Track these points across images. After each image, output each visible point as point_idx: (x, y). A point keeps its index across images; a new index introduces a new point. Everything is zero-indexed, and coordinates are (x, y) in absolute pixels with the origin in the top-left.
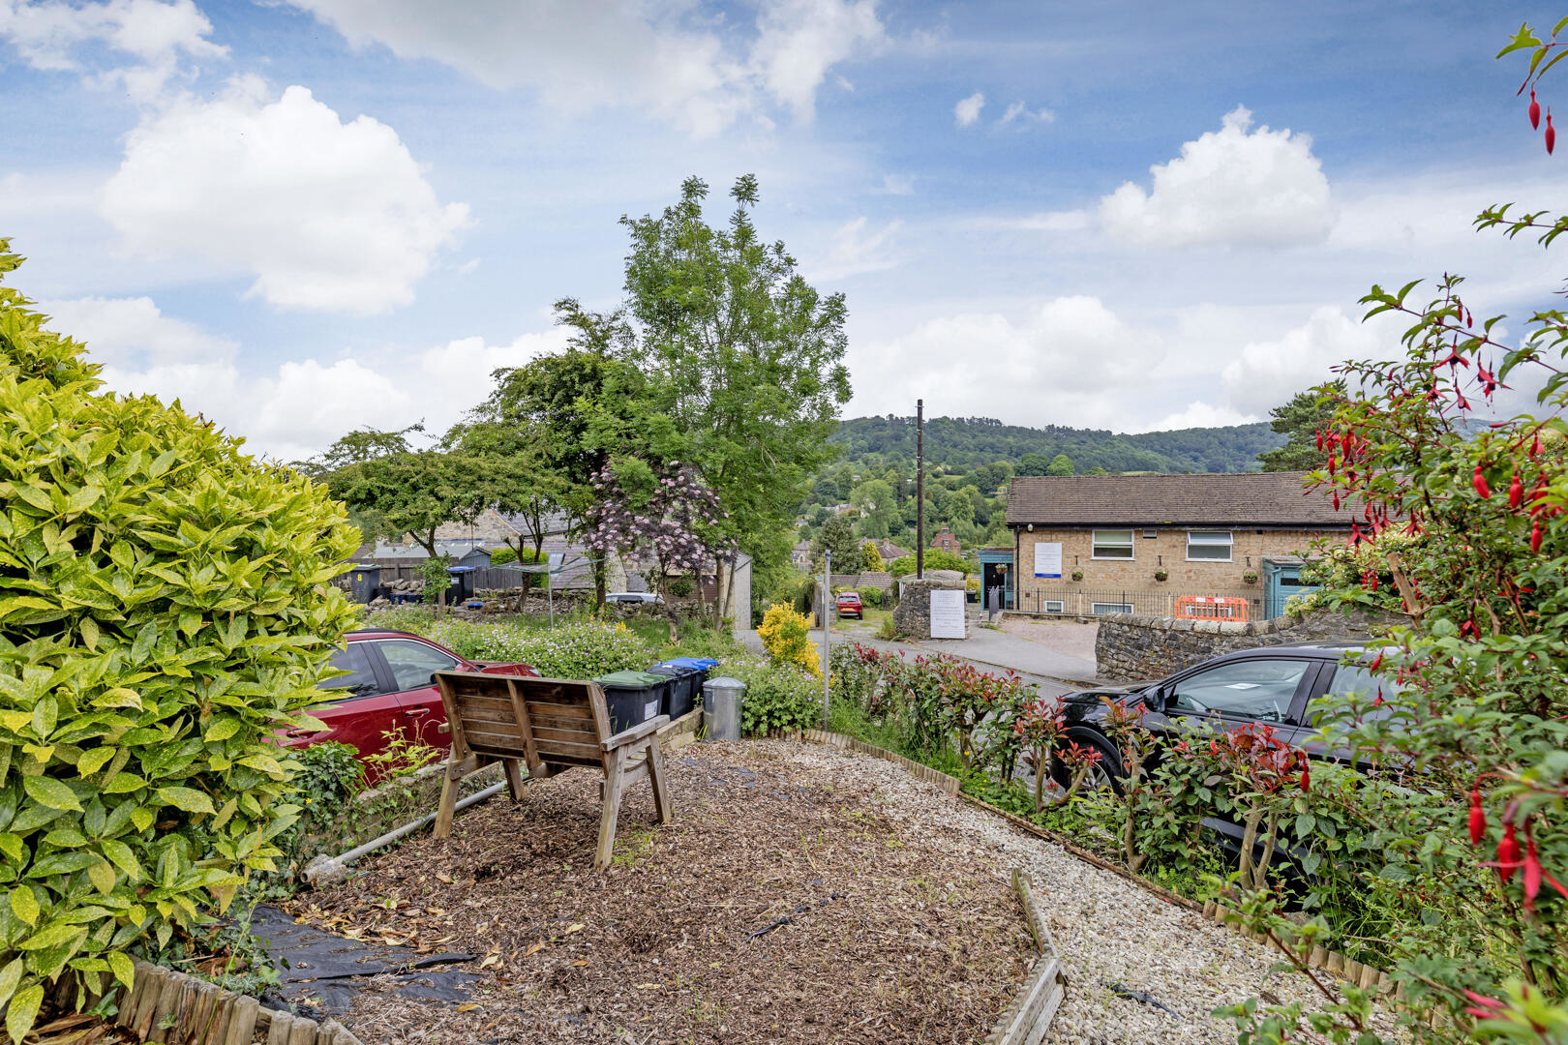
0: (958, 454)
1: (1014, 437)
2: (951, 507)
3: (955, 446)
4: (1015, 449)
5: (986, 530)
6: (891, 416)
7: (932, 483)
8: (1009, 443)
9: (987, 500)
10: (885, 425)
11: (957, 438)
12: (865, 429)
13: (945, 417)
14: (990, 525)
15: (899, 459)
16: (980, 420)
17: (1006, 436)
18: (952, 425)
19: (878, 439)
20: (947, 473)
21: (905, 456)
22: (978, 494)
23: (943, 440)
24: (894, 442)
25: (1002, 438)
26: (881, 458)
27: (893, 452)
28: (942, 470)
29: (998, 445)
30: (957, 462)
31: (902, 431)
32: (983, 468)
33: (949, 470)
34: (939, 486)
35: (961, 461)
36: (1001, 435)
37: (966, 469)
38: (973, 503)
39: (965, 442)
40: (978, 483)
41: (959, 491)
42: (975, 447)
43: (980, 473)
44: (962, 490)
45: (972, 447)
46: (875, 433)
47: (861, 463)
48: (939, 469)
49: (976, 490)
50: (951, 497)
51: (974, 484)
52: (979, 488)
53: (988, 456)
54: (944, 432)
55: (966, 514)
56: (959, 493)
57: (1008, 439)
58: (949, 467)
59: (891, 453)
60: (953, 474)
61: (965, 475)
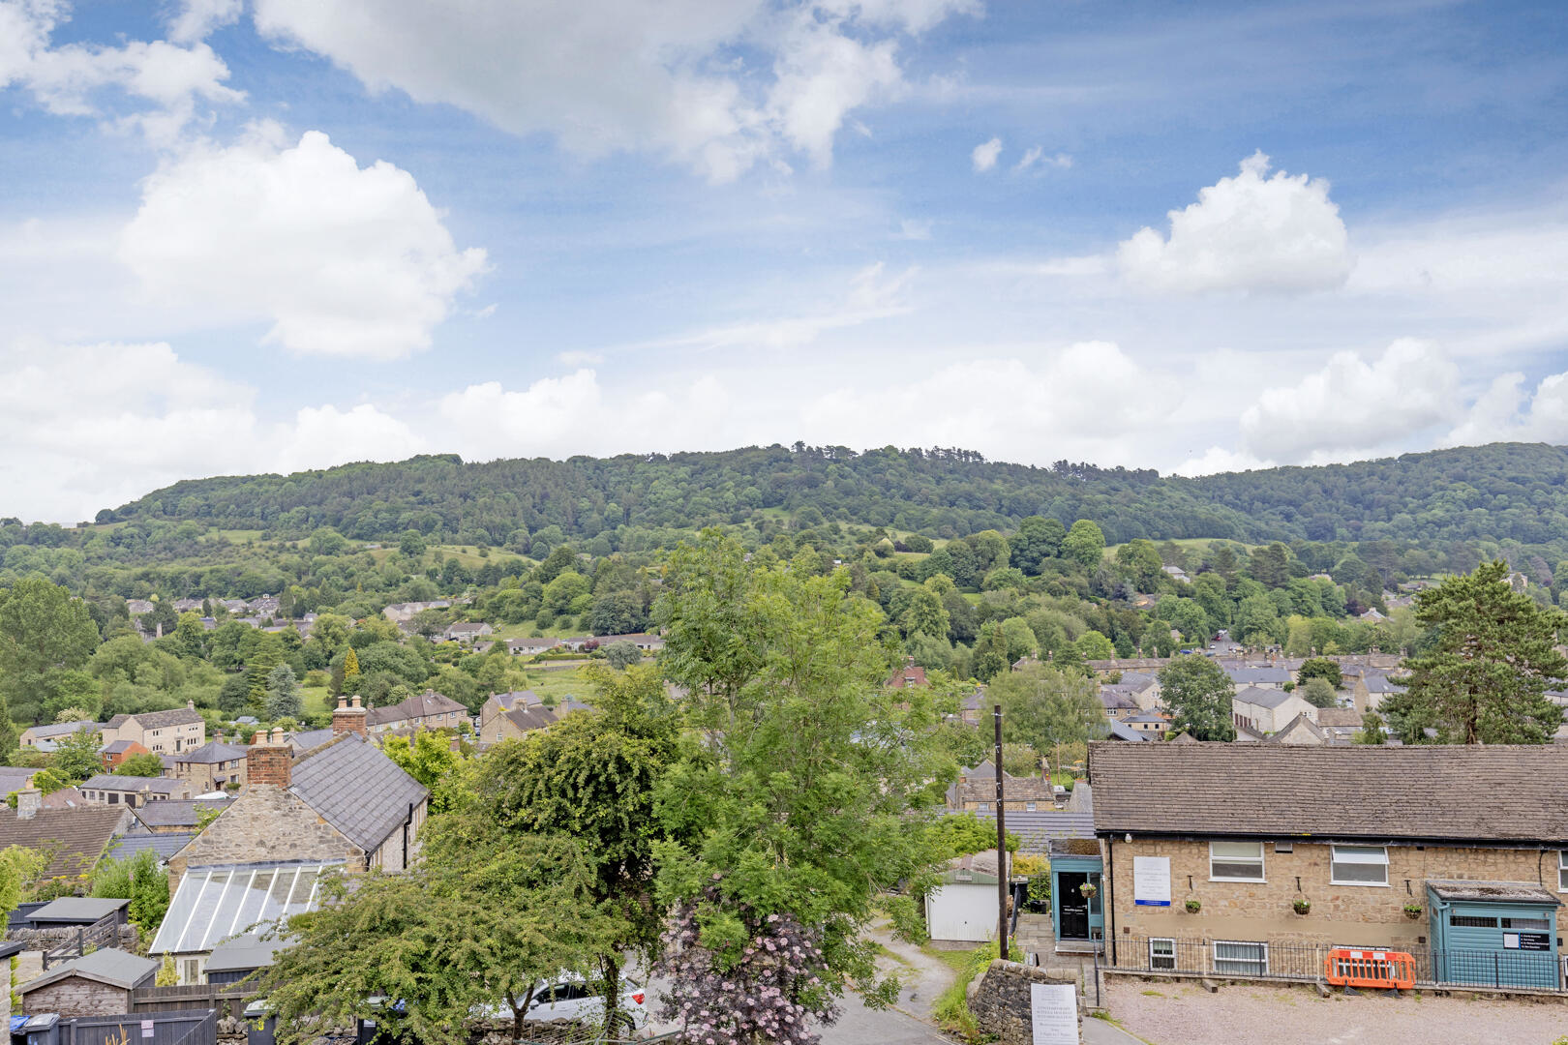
0: (913, 510)
1: (1005, 481)
2: (911, 612)
3: (908, 497)
4: (1005, 503)
5: (971, 652)
6: (799, 444)
7: (874, 569)
8: (996, 492)
9: (970, 598)
10: (789, 460)
11: (910, 483)
12: (756, 468)
13: (890, 448)
14: (976, 646)
15: (816, 522)
17: (991, 480)
18: (902, 461)
19: (779, 484)
20: (899, 547)
21: (825, 514)
22: (953, 589)
23: (888, 486)
24: (806, 490)
25: (984, 483)
26: (786, 518)
27: (805, 508)
28: (890, 543)
29: (978, 495)
30: (913, 526)
31: (819, 471)
32: (959, 542)
33: (903, 542)
34: (889, 573)
35: (921, 524)
36: (983, 478)
37: (931, 541)
38: (949, 605)
39: (924, 490)
40: (952, 568)
41: (922, 583)
42: (941, 498)
43: (954, 551)
44: (927, 582)
45: (936, 499)
46: (774, 475)
47: (751, 527)
48: (886, 541)
49: (949, 581)
50: (910, 595)
51: (947, 569)
52: (954, 578)
53: (963, 514)
54: (891, 474)
55: (936, 624)
56: (922, 587)
57: (995, 486)
58: (902, 537)
59: (802, 509)
60: (910, 550)
61: (929, 551)
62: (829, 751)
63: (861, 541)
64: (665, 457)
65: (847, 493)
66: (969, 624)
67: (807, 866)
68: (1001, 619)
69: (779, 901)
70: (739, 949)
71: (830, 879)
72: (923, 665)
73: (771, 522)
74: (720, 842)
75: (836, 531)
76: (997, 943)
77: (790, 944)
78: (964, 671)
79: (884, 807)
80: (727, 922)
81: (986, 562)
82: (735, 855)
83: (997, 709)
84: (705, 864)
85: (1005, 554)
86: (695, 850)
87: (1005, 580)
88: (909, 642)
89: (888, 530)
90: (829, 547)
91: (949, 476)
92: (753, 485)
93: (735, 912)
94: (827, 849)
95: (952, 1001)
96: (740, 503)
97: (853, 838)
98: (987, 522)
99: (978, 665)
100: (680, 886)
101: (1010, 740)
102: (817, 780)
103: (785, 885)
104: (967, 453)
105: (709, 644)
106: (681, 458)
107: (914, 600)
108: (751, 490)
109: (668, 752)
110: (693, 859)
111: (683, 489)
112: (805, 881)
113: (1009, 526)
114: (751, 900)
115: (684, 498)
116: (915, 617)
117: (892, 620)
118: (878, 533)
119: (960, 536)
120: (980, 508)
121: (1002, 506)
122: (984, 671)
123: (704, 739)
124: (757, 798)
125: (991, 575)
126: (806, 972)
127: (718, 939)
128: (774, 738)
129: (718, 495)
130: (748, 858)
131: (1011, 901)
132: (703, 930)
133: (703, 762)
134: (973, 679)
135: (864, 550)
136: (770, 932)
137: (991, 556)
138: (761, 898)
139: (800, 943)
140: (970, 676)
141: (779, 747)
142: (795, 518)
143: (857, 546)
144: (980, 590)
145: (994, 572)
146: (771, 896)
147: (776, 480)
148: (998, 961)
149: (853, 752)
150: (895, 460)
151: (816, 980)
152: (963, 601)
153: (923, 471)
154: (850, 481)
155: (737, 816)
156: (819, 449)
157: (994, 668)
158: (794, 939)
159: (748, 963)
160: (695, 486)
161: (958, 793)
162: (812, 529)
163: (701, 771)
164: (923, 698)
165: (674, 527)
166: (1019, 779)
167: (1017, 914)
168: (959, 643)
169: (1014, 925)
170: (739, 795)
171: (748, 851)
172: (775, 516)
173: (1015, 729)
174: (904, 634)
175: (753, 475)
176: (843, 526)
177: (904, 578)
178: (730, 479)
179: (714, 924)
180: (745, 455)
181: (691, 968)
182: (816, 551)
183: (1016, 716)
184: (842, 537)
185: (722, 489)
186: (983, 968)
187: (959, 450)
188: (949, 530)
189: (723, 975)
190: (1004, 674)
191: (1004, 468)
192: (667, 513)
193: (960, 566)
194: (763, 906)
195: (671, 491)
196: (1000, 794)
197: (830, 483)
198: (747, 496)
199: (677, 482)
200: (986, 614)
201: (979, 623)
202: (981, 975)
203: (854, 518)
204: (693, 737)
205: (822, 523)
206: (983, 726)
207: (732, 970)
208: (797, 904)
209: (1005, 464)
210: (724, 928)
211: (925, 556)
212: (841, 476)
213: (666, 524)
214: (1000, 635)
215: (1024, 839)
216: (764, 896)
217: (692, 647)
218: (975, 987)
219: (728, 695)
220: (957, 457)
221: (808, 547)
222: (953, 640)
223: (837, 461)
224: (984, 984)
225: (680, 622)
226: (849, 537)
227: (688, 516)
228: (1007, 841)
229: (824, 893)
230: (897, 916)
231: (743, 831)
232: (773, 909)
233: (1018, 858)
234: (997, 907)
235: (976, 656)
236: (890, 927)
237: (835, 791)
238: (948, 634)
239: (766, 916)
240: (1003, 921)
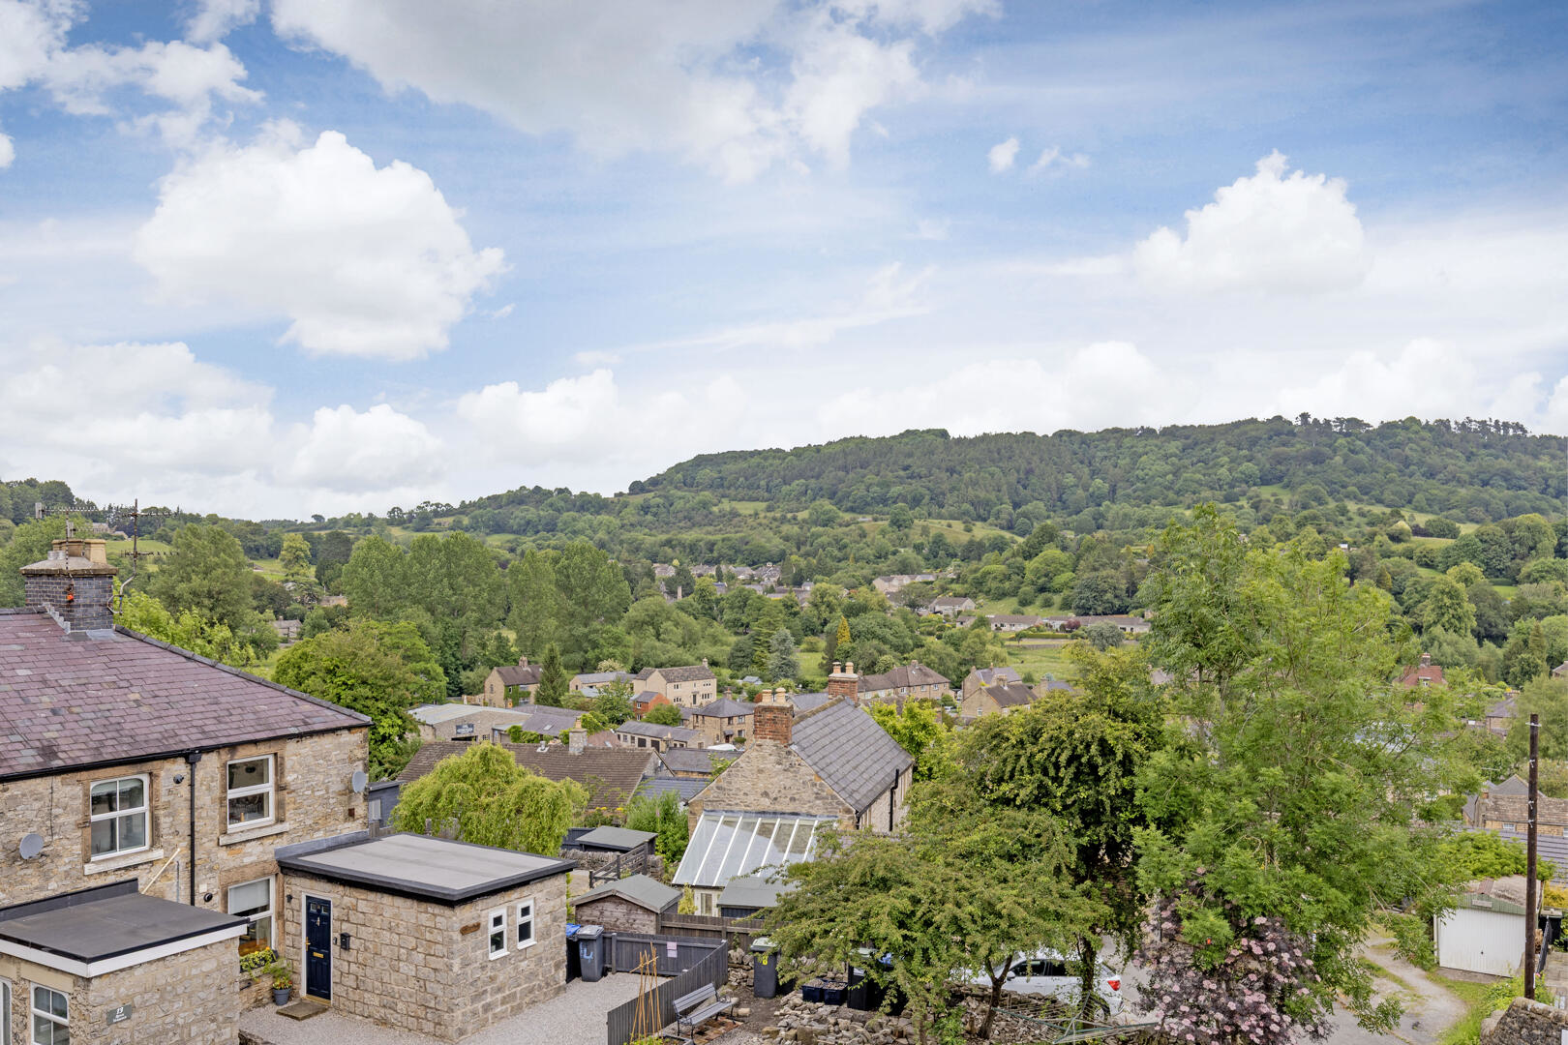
0: (1437, 490)
1: (1553, 457)
2: (1429, 605)
3: (1431, 475)
4: (1553, 482)
5: (1500, 652)
6: (1304, 416)
7: (1387, 555)
8: (1542, 469)
9: (1501, 590)
10: (1292, 433)
11: (1434, 459)
12: (1254, 442)
13: (1412, 420)
14: (1508, 646)
15: (1320, 501)
16: (1483, 423)
17: (1536, 456)
18: (1426, 434)
19: (1279, 460)
20: (1417, 531)
21: (1331, 493)
22: (1481, 580)
23: (1406, 462)
24: (1310, 467)
25: (1527, 459)
26: (1286, 497)
27: (1308, 487)
28: (1407, 527)
29: (1518, 473)
30: (1436, 508)
31: (1325, 446)
32: (1491, 527)
33: (1422, 526)
34: (1404, 560)
35: (1445, 506)
36: (1525, 452)
37: (1457, 525)
38: (1475, 598)
39: (1451, 468)
40: (1482, 557)
41: (1444, 572)
42: (1472, 477)
43: (1485, 537)
44: (1451, 571)
45: (1465, 477)
46: (1274, 450)
47: (1246, 506)
48: (1402, 525)
49: (1478, 570)
50: (1429, 585)
51: (1475, 557)
52: (1484, 567)
53: (1498, 494)
54: (1411, 449)
55: (1459, 619)
56: (1442, 576)
57: (1540, 463)
58: (1422, 520)
59: (1304, 487)
60: (1432, 535)
61: (1454, 537)
62: (1328, 750)
63: (1371, 524)
64: (1154, 431)
65: (1358, 471)
66: (1500, 621)
67: (1300, 870)
68: (1540, 617)
69: (1266, 902)
70: (1221, 948)
71: (1326, 887)
72: (1440, 664)
73: (1269, 501)
74: (1205, 835)
75: (1344, 511)
76: (1521, 979)
77: (1278, 951)
78: (1491, 673)
79: (1391, 816)
80: (1212, 918)
81: (1524, 550)
82: (1221, 850)
83: (1534, 718)
84: (1188, 856)
85: (1550, 542)
86: (1179, 841)
87: (1547, 571)
88: (1425, 638)
89: (1406, 512)
90: (1335, 529)
91: (1483, 451)
92: (1249, 461)
93: (1220, 910)
94: (1322, 854)
95: (1462, 1035)
96: (1235, 480)
97: (1352, 845)
98: (1528, 505)
99: (1508, 667)
100: (1162, 876)
101: (1545, 755)
102: (1313, 779)
103: (1274, 886)
104: (1506, 425)
105: (1200, 630)
106: (1171, 432)
107: (1433, 591)
108: (1248, 467)
109: (1153, 738)
110: (1177, 850)
111: (1173, 464)
112: (1297, 885)
113: (1556, 509)
114: (1237, 899)
115: (1174, 474)
116: (1433, 610)
117: (1405, 613)
118: (1392, 515)
119: (1494, 520)
120: (1520, 488)
121: (1548, 486)
122: (1513, 674)
123: (1189, 727)
124: (1246, 793)
125: (1530, 566)
126: (1295, 981)
127: (1201, 935)
128: (1266, 732)
129: (1210, 471)
130: (1234, 855)
131: (1540, 936)
132: (1185, 923)
133: (1189, 751)
134: (1503, 683)
135: (1375, 534)
136: (1256, 934)
137: (1531, 544)
138: (1248, 898)
139: (1289, 950)
140: (1498, 679)
141: (1272, 742)
142: (1296, 497)
143: (1367, 529)
144: (1516, 582)
145: (1534, 563)
146: (1259, 896)
147: (1277, 455)
148: (1521, 999)
149: (1357, 752)
150: (1417, 433)
151: (1305, 991)
152: (1493, 594)
153: (1451, 446)
154: (1361, 456)
155: (1224, 811)
156: (1327, 422)
157: (1528, 672)
158: (1283, 945)
159: (1232, 964)
160: (1187, 462)
161: (1477, 809)
162: (1316, 509)
163: (1187, 761)
164: (1441, 698)
165: (1162, 505)
166: (1555, 800)
167: (1547, 951)
168: (1486, 642)
169: (1543, 962)
170: (1227, 789)
171: (1235, 848)
172: (1273, 495)
173: (1553, 743)
174: (1418, 629)
175: (1250, 450)
176: (1352, 506)
177: (1421, 566)
178: (1225, 454)
179: (1197, 919)
180: (1242, 428)
181: (1171, 962)
182: (1319, 533)
183: (1555, 728)
184: (1350, 519)
185: (1215, 465)
186: (1502, 1007)
187: (1497, 422)
188: (1480, 513)
189: (1205, 973)
190: (1542, 680)
191: (1554, 442)
192: (1153, 492)
193: (1491, 554)
194: (1250, 907)
195: (1161, 467)
196: (1532, 813)
197: (1338, 459)
198: (1242, 473)
199: (1166, 457)
200: (1522, 610)
201: (1513, 620)
202: (1500, 1013)
203: (1365, 498)
204: (1178, 725)
205: (1327, 503)
206: (1513, 737)
207: (1214, 969)
208: (1287, 909)
209: (1555, 438)
210: (1208, 924)
211: (1449, 542)
212: (1352, 451)
213: (1154, 502)
214: (1538, 634)
215: (1559, 868)
216: (1251, 895)
217: (1182, 631)
218: (1491, 1024)
219: (1219, 683)
220: (1493, 430)
221: (1310, 529)
222: (1480, 638)
223: (1347, 435)
224: (1502, 1022)
225: (1169, 605)
226: (1357, 519)
227: (1177, 493)
228: (1539, 868)
229: (1318, 901)
230: (1401, 935)
231: (1231, 827)
232: (1261, 910)
233: (1552, 889)
234: (1524, 940)
235: (1507, 657)
236: (1393, 945)
237: (1334, 791)
238: (1473, 631)
239: (1253, 917)
240: (1529, 955)
